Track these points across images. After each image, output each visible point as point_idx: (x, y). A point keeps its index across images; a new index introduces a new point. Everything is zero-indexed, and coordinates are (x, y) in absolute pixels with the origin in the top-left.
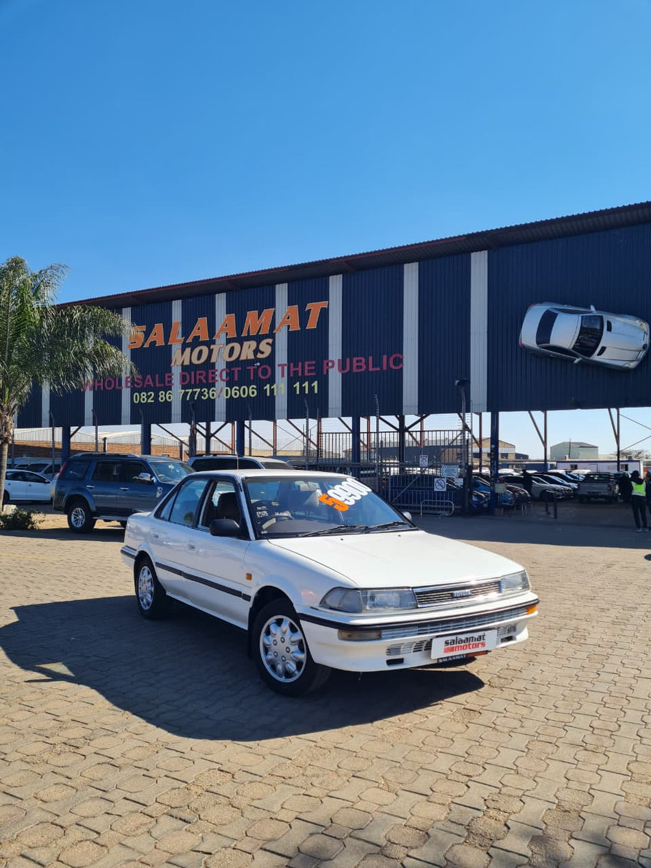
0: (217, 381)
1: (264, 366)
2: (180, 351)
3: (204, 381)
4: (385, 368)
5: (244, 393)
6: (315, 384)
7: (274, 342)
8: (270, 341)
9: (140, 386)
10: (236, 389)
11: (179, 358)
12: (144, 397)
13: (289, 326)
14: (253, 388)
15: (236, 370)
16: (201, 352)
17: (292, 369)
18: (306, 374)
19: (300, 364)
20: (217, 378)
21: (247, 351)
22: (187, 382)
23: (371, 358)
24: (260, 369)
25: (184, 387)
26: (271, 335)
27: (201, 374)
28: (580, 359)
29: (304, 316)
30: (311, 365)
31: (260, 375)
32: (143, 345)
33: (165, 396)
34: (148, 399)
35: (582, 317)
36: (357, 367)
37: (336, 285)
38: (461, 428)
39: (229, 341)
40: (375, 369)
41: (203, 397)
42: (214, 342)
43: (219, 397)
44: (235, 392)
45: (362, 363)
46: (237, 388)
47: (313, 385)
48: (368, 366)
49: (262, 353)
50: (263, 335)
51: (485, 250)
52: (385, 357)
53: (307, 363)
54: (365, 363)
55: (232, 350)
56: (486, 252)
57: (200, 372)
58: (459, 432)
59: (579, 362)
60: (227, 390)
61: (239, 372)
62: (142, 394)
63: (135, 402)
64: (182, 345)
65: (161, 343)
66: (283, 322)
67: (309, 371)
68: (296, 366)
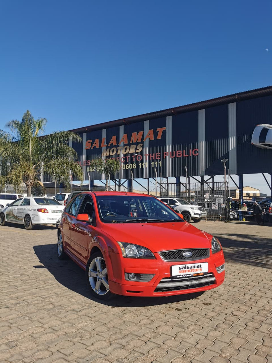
1: (139, 155)
2: (105, 150)
4: (191, 155)
5: (131, 167)
6: (161, 162)
8: (142, 145)
9: (89, 165)
10: (127, 165)
11: (105, 153)
12: (91, 169)
13: (149, 138)
14: (134, 165)
16: (113, 150)
17: (150, 157)
20: (120, 161)
21: (132, 150)
23: (184, 151)
24: (138, 157)
26: (142, 142)
29: (156, 134)
30: (159, 154)
31: (138, 160)
33: (99, 169)
34: (92, 170)
36: (179, 155)
37: (169, 120)
38: (224, 181)
39: (125, 145)
42: (119, 146)
43: (121, 169)
44: (127, 167)
45: (181, 153)
47: (159, 163)
48: (183, 155)
49: (138, 150)
50: (139, 142)
52: (191, 150)
53: (157, 154)
55: (126, 149)
56: (236, 103)
58: (223, 183)
60: (124, 166)
61: (129, 158)
62: (90, 168)
63: (88, 171)
64: (106, 147)
65: (98, 147)
66: (147, 137)
67: (158, 157)
68: (152, 155)
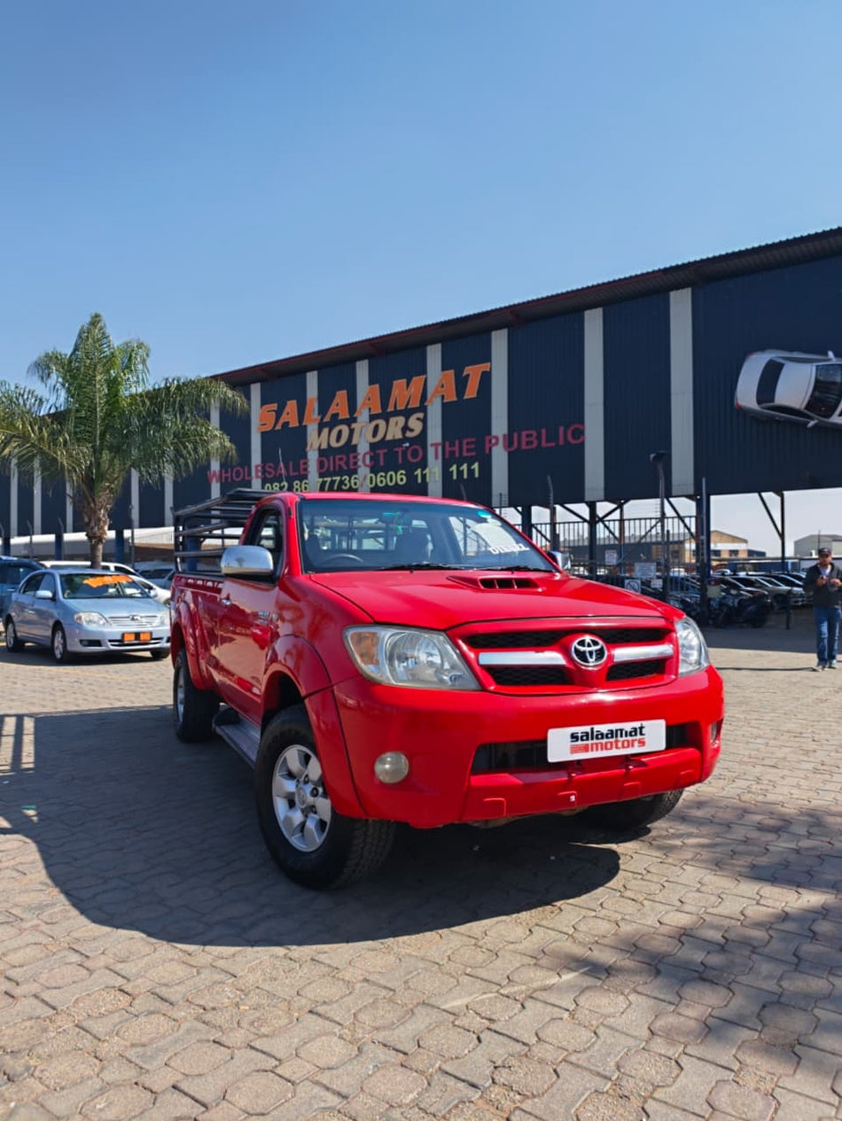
0: (359, 467)
1: (416, 447)
2: (316, 433)
3: (345, 468)
4: (561, 442)
5: (391, 480)
6: (476, 466)
7: (425, 417)
8: (421, 415)
9: (272, 476)
10: (381, 476)
11: (316, 440)
12: (277, 488)
13: (443, 397)
14: (402, 474)
15: (381, 452)
16: (340, 433)
17: (448, 449)
18: (465, 454)
19: (457, 442)
20: (360, 463)
21: (394, 430)
22: (324, 470)
23: (544, 431)
24: (409, 452)
25: (321, 475)
26: (423, 408)
27: (341, 459)
28: (816, 421)
29: (461, 383)
30: (471, 443)
31: (409, 457)
32: (275, 426)
33: (301, 486)
35: (817, 366)
36: (528, 443)
37: (499, 342)
38: (659, 515)
39: (372, 418)
40: (549, 445)
41: (344, 487)
42: (355, 420)
43: (362, 485)
44: (380, 480)
45: (533, 438)
46: (383, 474)
47: (472, 467)
48: (540, 443)
49: (412, 430)
50: (413, 408)
51: (688, 287)
52: (561, 429)
53: (465, 442)
54: (537, 438)
55: (376, 428)
56: (690, 289)
57: (340, 456)
58: (654, 522)
59: (815, 426)
60: (371, 478)
61: (386, 455)
62: (274, 485)
64: (320, 425)
65: (294, 424)
66: (436, 391)
67: (468, 450)
68: (452, 445)
